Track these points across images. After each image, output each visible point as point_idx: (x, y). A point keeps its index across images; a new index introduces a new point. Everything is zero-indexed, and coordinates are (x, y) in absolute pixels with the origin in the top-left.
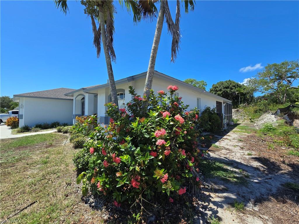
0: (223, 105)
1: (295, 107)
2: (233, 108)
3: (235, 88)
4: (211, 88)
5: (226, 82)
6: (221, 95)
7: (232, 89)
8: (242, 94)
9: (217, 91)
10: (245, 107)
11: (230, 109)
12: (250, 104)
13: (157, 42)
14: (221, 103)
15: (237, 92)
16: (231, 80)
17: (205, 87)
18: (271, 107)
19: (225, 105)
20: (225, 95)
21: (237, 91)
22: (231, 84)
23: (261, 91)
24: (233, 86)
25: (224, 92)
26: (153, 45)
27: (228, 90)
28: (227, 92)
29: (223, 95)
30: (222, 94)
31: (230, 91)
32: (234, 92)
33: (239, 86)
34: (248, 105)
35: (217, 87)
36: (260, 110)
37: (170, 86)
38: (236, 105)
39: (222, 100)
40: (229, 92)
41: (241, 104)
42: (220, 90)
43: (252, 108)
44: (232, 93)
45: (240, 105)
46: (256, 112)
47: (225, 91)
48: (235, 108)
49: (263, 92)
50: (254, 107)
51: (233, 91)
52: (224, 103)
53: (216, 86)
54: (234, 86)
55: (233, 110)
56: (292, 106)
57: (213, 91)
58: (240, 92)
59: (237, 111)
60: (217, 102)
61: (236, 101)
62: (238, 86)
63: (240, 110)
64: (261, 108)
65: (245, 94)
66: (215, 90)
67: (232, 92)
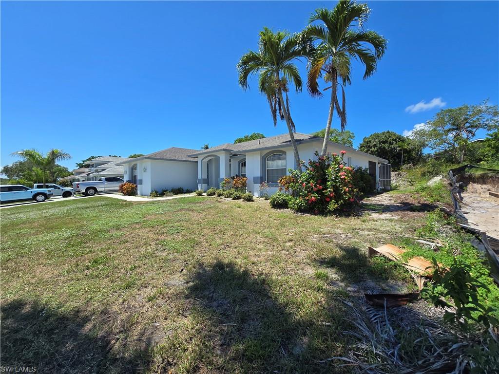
0: (378, 166)
1: (474, 167)
2: (393, 171)
3: (396, 142)
4: (362, 142)
5: (383, 133)
6: (376, 153)
7: (392, 144)
8: (406, 151)
9: (369, 147)
10: (409, 169)
11: (387, 171)
12: (416, 164)
13: (330, 123)
14: (375, 163)
15: (398, 149)
16: (390, 131)
17: (352, 140)
18: (443, 168)
19: (381, 166)
20: (381, 153)
21: (399, 147)
22: (390, 137)
23: (430, 147)
24: (393, 140)
25: (380, 148)
26: (328, 125)
27: (386, 146)
28: (384, 148)
29: (379, 153)
30: (376, 151)
31: (389, 147)
32: (394, 149)
33: (402, 140)
34: (414, 166)
35: (370, 142)
36: (429, 172)
37: (342, 151)
38: (397, 167)
39: (375, 159)
40: (387, 148)
41: (403, 165)
42: (375, 146)
43: (418, 170)
44: (391, 150)
45: (403, 167)
46: (423, 175)
47: (381, 146)
48: (396, 171)
49: (433, 148)
50: (422, 169)
51: (393, 146)
52: (378, 164)
53: (369, 140)
54: (395, 140)
55: (393, 174)
56: (470, 166)
57: (365, 147)
58: (403, 148)
59: (398, 174)
60: (369, 161)
61: (397, 160)
62: (400, 139)
63: (403, 173)
64: (430, 170)
65: (410, 151)
66: (367, 147)
67: (391, 148)
